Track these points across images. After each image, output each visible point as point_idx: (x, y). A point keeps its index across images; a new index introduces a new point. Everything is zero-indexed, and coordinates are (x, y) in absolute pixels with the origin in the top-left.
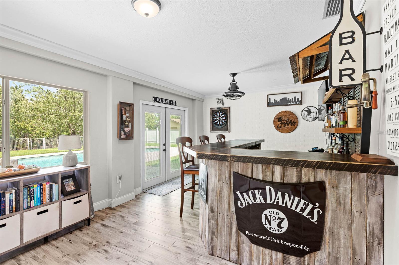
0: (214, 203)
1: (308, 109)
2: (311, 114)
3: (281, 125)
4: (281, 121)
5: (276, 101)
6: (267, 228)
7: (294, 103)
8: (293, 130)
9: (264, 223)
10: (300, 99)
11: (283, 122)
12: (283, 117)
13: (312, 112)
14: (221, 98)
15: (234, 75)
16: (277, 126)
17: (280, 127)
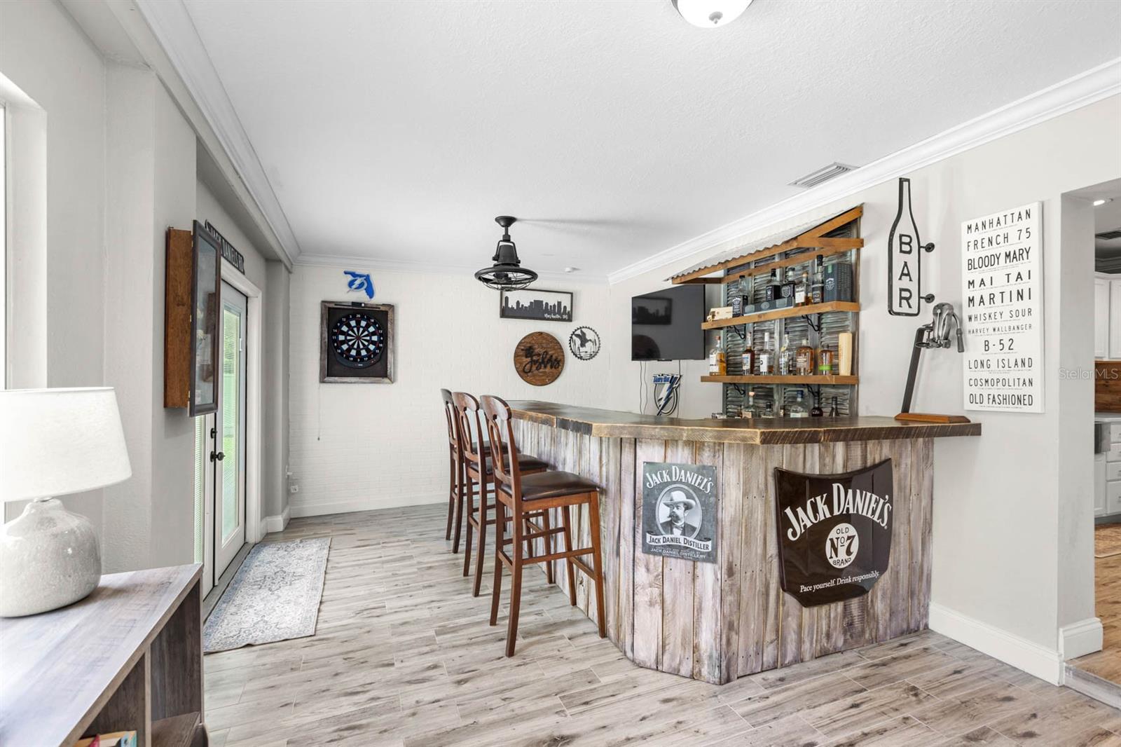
0: (735, 551)
1: (582, 331)
2: (587, 344)
3: (531, 367)
4: (531, 357)
5: (520, 306)
6: (832, 564)
7: (558, 316)
8: (554, 378)
9: (828, 556)
10: (568, 309)
11: (535, 358)
12: (536, 347)
13: (588, 341)
14: (365, 273)
15: (508, 221)
16: (521, 369)
17: (529, 372)
